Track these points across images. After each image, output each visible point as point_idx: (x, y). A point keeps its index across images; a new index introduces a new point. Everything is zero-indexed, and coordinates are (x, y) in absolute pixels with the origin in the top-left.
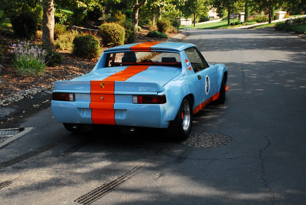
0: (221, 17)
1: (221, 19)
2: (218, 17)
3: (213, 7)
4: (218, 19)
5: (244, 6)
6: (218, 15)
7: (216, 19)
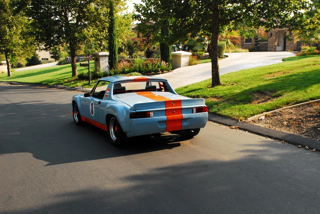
0: (57, 60)
1: (57, 62)
2: (53, 59)
3: (36, 39)
4: (54, 62)
5: (106, 38)
6: (52, 57)
7: (50, 62)
